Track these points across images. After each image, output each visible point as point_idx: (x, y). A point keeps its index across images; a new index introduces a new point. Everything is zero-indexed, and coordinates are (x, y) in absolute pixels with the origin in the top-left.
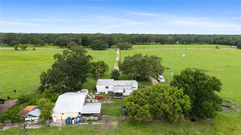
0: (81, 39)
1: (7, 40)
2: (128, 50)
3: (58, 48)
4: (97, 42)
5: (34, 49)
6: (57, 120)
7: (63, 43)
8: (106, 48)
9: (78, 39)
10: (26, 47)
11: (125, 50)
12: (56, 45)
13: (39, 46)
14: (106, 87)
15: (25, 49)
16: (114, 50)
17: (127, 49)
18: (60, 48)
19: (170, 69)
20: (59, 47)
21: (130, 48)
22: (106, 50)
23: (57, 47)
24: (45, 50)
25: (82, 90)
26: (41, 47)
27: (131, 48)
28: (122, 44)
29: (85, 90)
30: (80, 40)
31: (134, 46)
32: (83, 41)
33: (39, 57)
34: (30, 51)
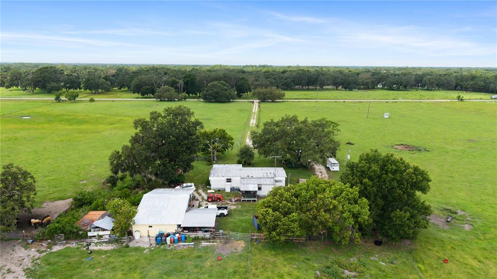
1: (39, 81)
2: (276, 102)
3: (138, 98)
4: (214, 86)
5: (92, 100)
6: (141, 237)
7: (147, 87)
9: (178, 80)
10: (78, 96)
11: (270, 102)
12: (134, 92)
13: (100, 93)
14: (227, 179)
15: (75, 99)
16: (248, 102)
17: (273, 101)
19: (353, 144)
20: (140, 96)
21: (280, 99)
22: (232, 102)
23: (136, 95)
25: (185, 185)
26: (104, 96)
27: (282, 99)
28: (264, 90)
29: (189, 184)
30: (181, 82)
31: (288, 94)
32: (186, 83)
33: (103, 116)
34: (85, 104)
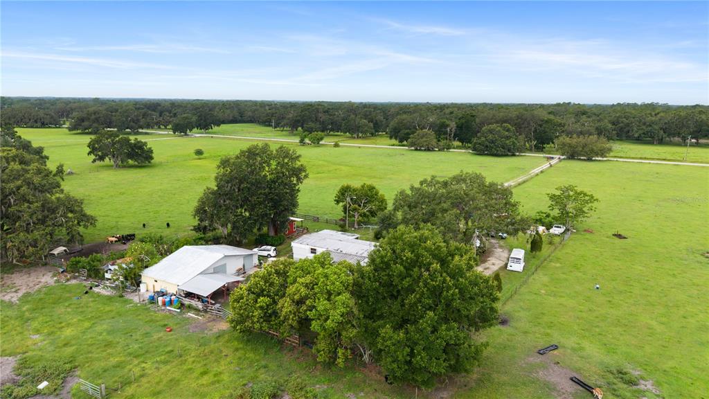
0: (456, 123)
2: (595, 160)
3: (393, 145)
4: (491, 131)
5: (336, 145)
6: (147, 291)
7: (407, 131)
8: (518, 151)
11: (582, 160)
14: (312, 249)
15: (318, 143)
17: (589, 160)
18: (399, 146)
20: (396, 142)
21: (602, 155)
22: (518, 156)
24: (359, 147)
27: (606, 157)
29: (269, 247)
30: (453, 125)
32: (460, 127)
